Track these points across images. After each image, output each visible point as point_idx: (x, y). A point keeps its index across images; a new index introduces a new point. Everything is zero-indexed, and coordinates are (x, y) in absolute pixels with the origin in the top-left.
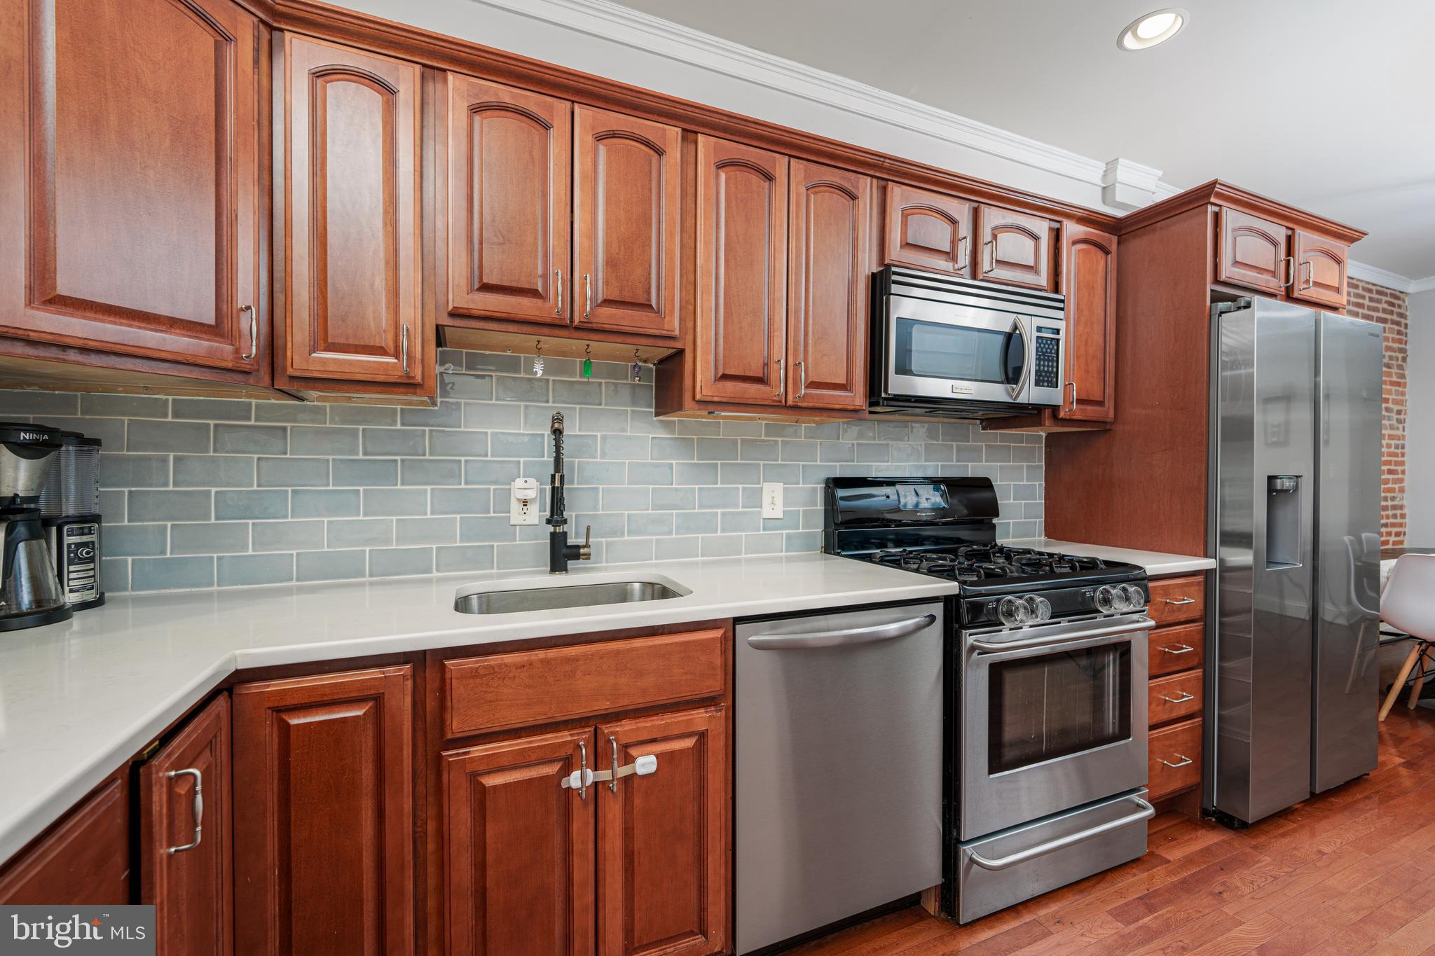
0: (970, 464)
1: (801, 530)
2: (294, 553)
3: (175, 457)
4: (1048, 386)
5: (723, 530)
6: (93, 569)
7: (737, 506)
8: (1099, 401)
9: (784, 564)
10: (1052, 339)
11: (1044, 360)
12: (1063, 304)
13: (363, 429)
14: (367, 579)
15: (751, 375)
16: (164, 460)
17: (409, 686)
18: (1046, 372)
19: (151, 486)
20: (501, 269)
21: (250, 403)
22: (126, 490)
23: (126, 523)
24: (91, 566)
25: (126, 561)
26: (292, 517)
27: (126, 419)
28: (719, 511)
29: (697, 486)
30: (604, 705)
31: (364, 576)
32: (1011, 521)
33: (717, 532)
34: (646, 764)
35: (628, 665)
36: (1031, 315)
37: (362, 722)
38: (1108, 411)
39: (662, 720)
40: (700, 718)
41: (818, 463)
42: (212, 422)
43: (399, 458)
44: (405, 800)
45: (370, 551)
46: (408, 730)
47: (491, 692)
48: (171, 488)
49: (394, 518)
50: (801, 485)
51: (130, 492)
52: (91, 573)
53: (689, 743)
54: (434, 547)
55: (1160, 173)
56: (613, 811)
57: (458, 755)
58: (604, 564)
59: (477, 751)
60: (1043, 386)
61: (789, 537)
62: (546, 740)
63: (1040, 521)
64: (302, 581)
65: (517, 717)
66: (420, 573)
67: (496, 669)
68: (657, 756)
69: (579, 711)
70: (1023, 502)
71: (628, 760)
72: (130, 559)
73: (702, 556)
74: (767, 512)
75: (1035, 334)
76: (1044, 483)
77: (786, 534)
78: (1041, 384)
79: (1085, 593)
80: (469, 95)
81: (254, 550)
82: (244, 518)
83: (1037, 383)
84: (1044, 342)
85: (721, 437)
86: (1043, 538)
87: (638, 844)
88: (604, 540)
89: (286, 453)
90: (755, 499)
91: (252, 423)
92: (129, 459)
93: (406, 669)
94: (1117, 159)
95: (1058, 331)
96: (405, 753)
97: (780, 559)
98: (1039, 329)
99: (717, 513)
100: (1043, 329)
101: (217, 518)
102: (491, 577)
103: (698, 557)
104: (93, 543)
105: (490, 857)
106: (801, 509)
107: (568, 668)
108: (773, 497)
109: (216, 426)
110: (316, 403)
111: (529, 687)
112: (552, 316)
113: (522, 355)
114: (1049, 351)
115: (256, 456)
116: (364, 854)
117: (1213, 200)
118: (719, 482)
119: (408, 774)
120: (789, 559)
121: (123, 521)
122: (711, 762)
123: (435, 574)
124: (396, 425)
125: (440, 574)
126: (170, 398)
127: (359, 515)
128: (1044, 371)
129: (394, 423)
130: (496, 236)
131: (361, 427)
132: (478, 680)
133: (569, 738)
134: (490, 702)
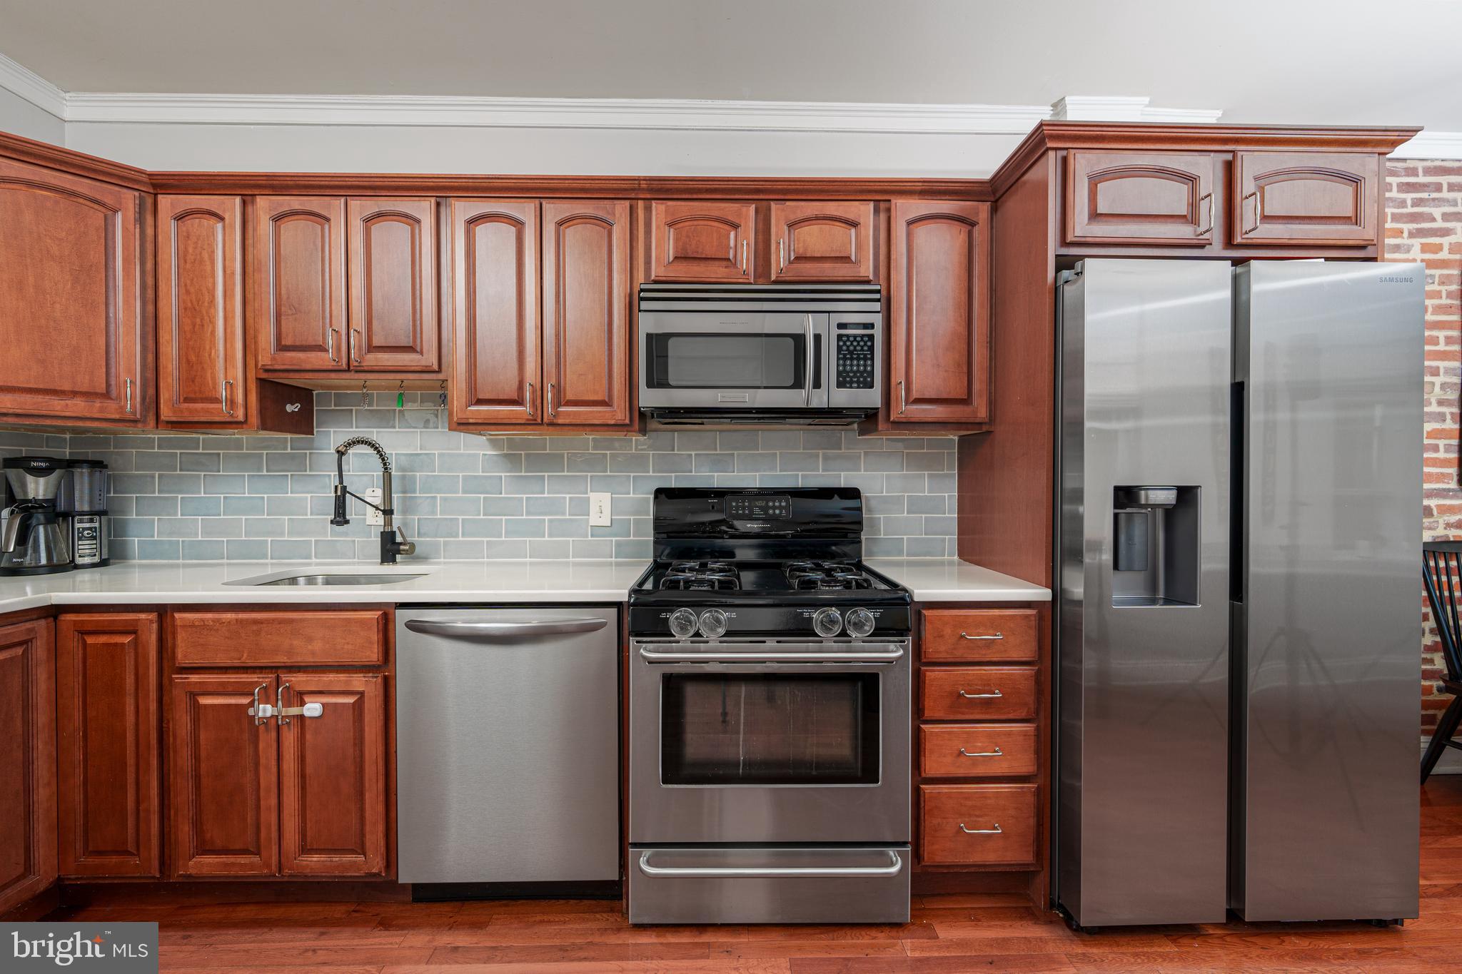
0: (842, 473)
1: (632, 538)
2: (225, 540)
3: (159, 474)
4: (858, 387)
5: (550, 535)
6: (96, 544)
7: (564, 514)
8: (962, 399)
9: (614, 568)
10: (863, 336)
11: (852, 359)
12: (879, 295)
13: (267, 454)
14: (269, 561)
15: (505, 398)
16: (153, 477)
17: (154, 627)
18: (855, 373)
19: (146, 493)
20: (294, 332)
21: (199, 438)
22: (134, 495)
23: (134, 517)
24: (95, 542)
25: (134, 540)
26: (224, 515)
27: (134, 450)
28: (547, 518)
29: (525, 496)
30: (282, 659)
31: (267, 559)
32: (905, 537)
33: (544, 537)
34: (313, 708)
35: (301, 632)
36: (829, 312)
37: (126, 647)
38: (980, 409)
39: (328, 677)
40: (359, 682)
41: (651, 474)
42: (178, 451)
43: (289, 474)
44: (151, 703)
45: (271, 541)
46: (153, 656)
47: (203, 638)
48: (157, 495)
49: (287, 517)
50: (631, 495)
51: (136, 497)
52: (94, 546)
53: (350, 700)
54: (313, 539)
55: (1146, 100)
56: (290, 738)
57: (181, 678)
58: (442, 560)
59: (194, 678)
60: (851, 387)
61: (618, 544)
62: (241, 678)
63: (951, 539)
64: (230, 559)
65: (222, 660)
66: (302, 559)
67: (206, 623)
68: (323, 705)
69: (264, 661)
70: (923, 516)
71: (302, 704)
72: (136, 539)
73: (530, 558)
74: (594, 520)
75: (835, 332)
76: (956, 494)
77: (616, 541)
78: (848, 385)
79: (802, 613)
80: (270, 210)
81: (202, 537)
82: (196, 515)
83: (840, 385)
84: (851, 339)
85: (548, 452)
86: (956, 557)
87: (309, 770)
88: (442, 539)
89: (219, 472)
90: (583, 507)
91: (201, 451)
92: (137, 476)
93: (153, 616)
94: (1064, 98)
95: (871, 326)
96: (151, 672)
97: (611, 564)
98: (841, 326)
99: (544, 520)
100: (848, 326)
101: (181, 515)
102: (354, 564)
103: (526, 558)
104: (95, 528)
105: (203, 754)
106: (632, 518)
107: (255, 628)
108: (600, 506)
109: (181, 453)
110: (236, 436)
111: (228, 638)
112: (331, 365)
113: (375, 392)
114: (859, 348)
115: (203, 473)
116: (128, 735)
117: (1050, 145)
118: (546, 492)
119: (153, 685)
120: (618, 564)
121: (133, 516)
122: (367, 718)
123: (314, 560)
124: (287, 449)
125: (318, 560)
126: (156, 436)
127: (264, 515)
128: (852, 371)
129: (286, 448)
130: (290, 309)
131: (265, 452)
132: (194, 629)
133: (256, 680)
134: (202, 645)
